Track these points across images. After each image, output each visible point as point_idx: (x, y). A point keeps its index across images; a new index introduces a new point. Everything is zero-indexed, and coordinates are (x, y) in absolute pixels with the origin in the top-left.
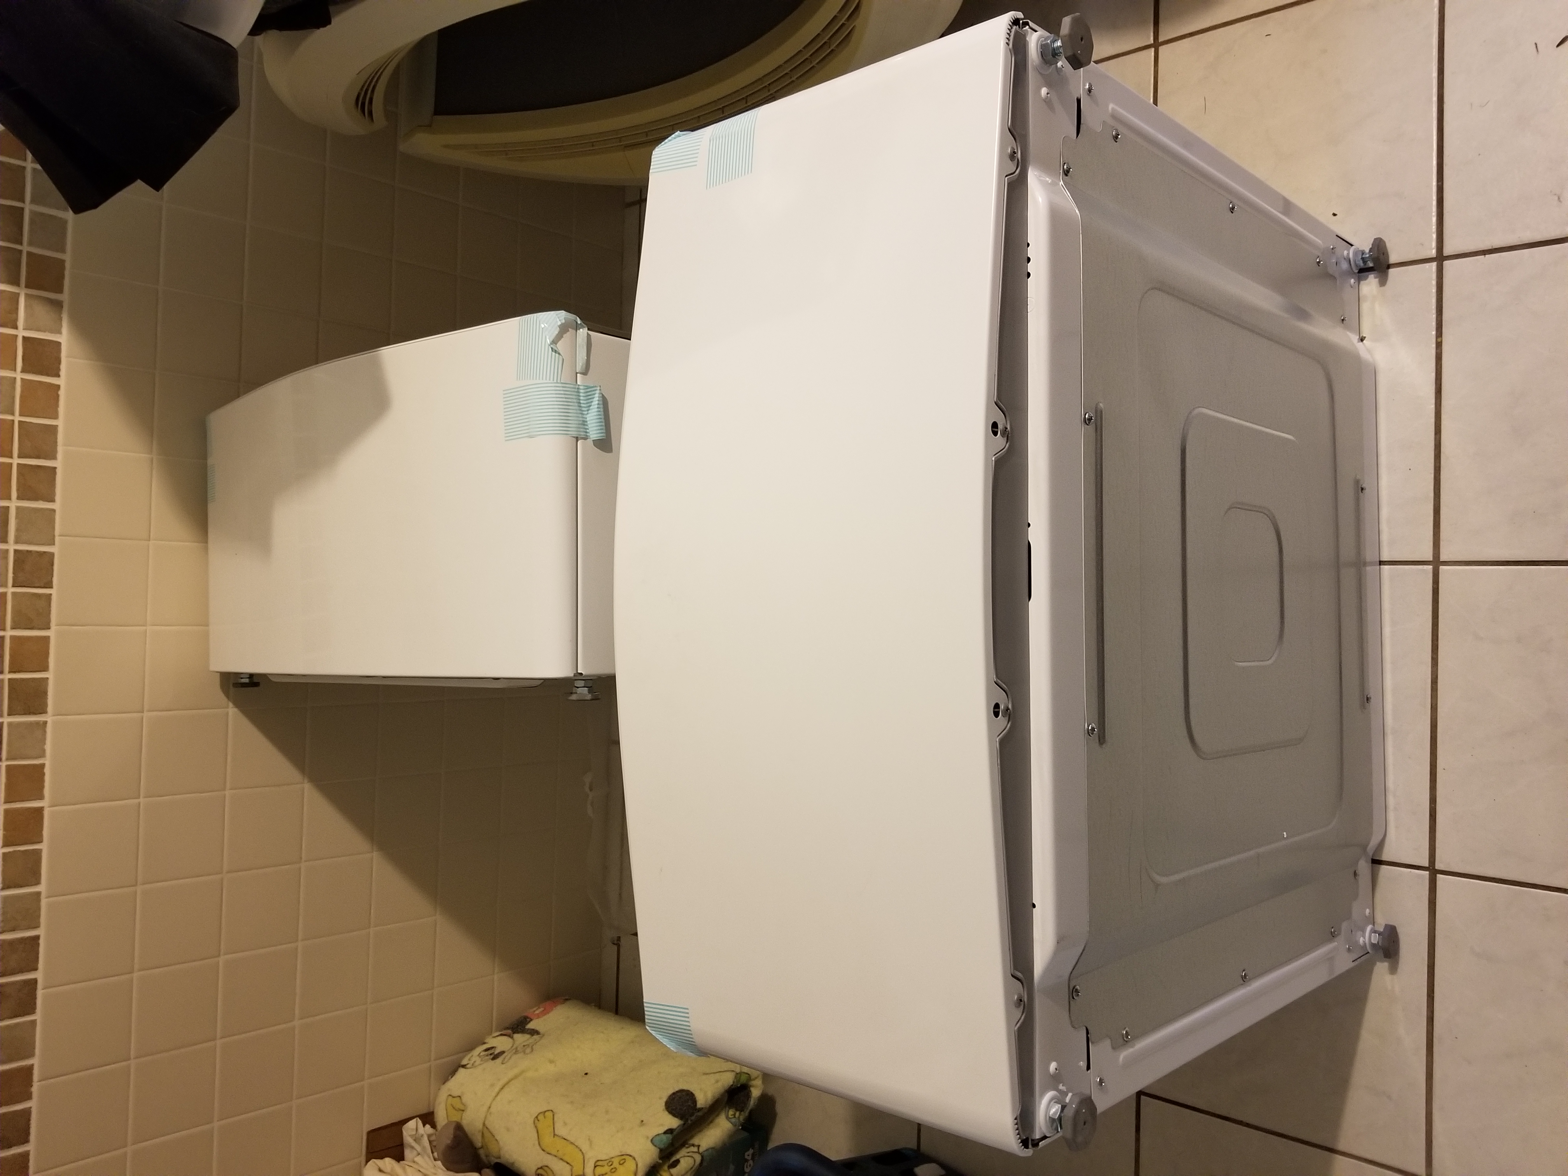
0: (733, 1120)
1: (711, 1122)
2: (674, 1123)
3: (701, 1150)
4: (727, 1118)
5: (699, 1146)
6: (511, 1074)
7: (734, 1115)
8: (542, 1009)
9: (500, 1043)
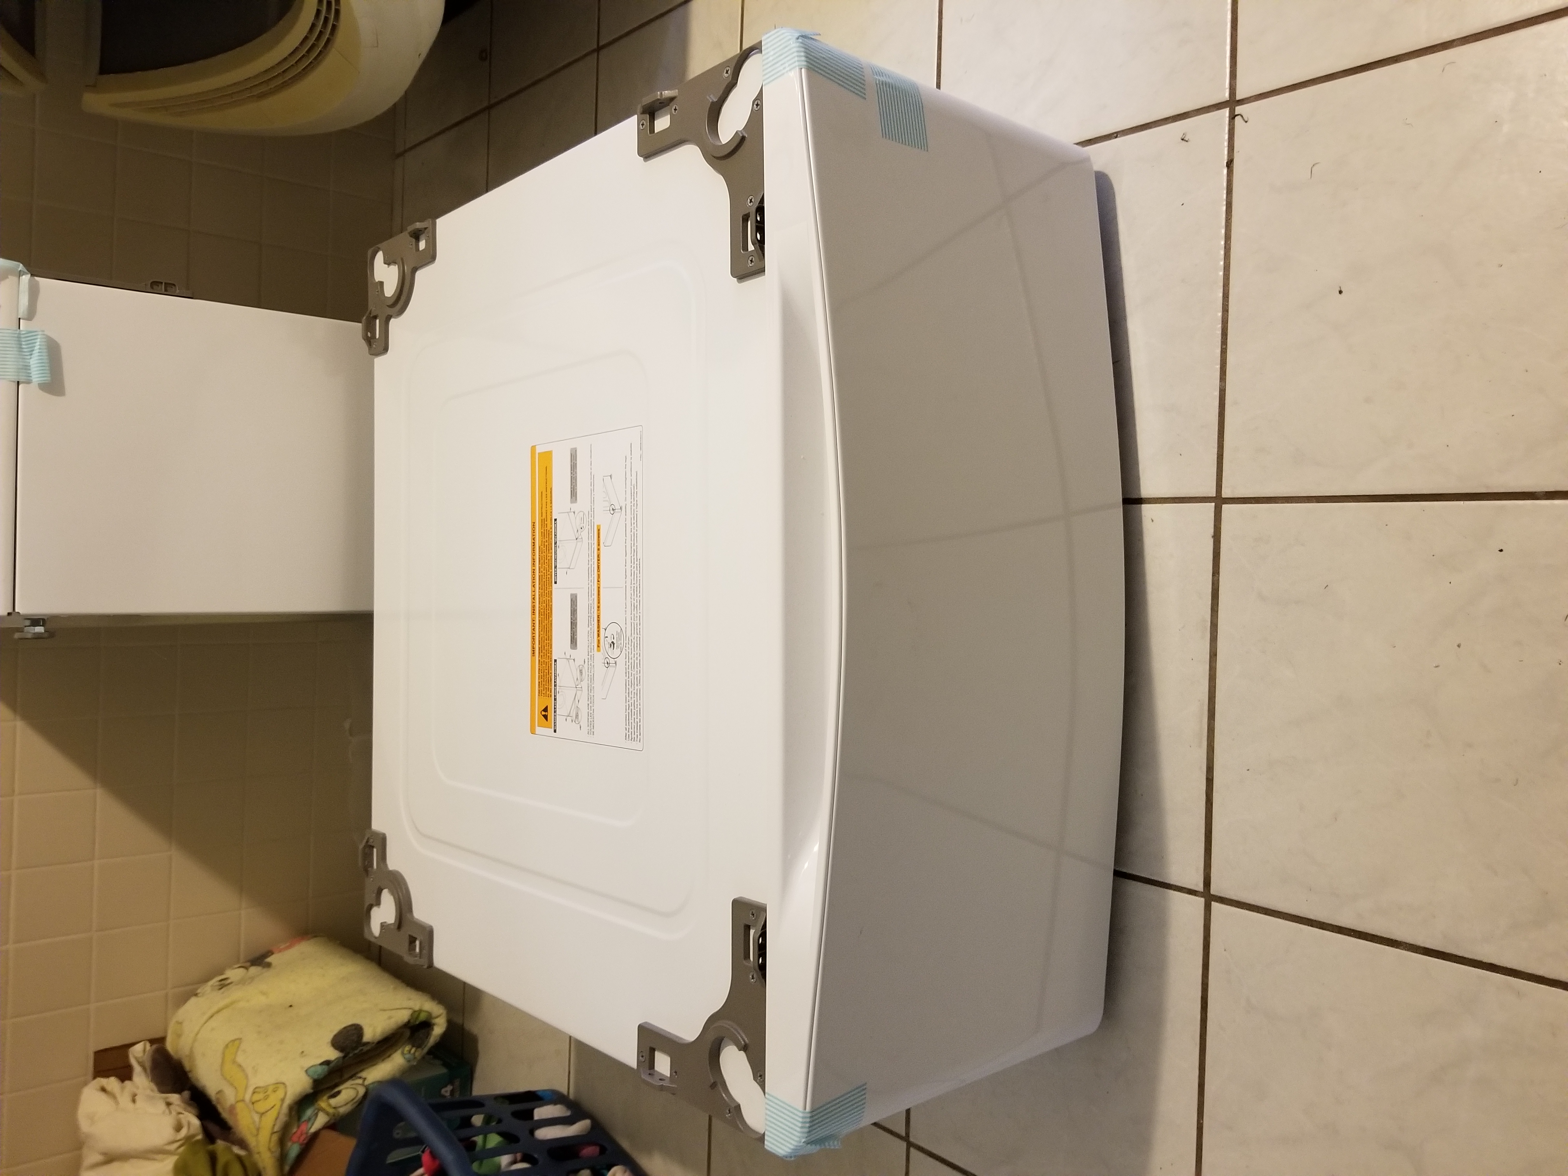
0: (407, 1056)
1: (389, 1056)
2: (333, 1055)
3: (366, 1083)
4: (403, 1053)
5: (365, 1079)
6: (222, 1004)
7: (410, 1051)
8: (287, 944)
9: (234, 974)
